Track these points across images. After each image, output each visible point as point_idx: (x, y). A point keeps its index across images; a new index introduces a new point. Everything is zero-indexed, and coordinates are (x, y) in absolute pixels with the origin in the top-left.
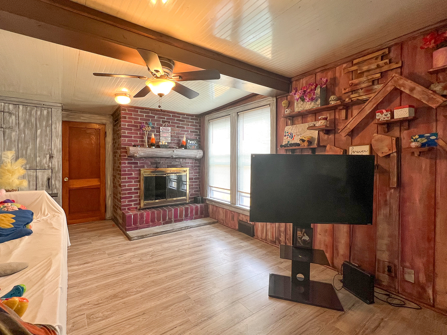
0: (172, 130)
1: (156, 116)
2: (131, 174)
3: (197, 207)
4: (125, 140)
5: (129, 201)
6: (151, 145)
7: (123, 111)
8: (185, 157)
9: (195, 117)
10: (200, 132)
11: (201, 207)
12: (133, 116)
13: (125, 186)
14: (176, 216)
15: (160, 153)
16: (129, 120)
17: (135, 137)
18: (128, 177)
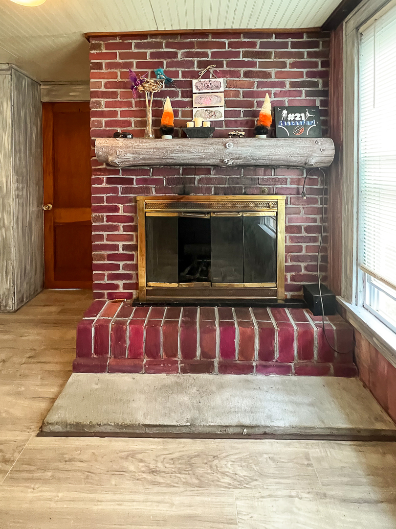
0: (229, 85)
1: (180, 52)
2: (116, 209)
3: (306, 334)
4: (100, 122)
5: (111, 277)
6: (161, 131)
7: (94, 49)
8: (273, 163)
9: (308, 37)
10: (326, 84)
11: (323, 333)
12: (118, 60)
13: (101, 238)
14: (227, 350)
15: (183, 151)
16: (109, 70)
17: (123, 114)
18: (107, 216)
